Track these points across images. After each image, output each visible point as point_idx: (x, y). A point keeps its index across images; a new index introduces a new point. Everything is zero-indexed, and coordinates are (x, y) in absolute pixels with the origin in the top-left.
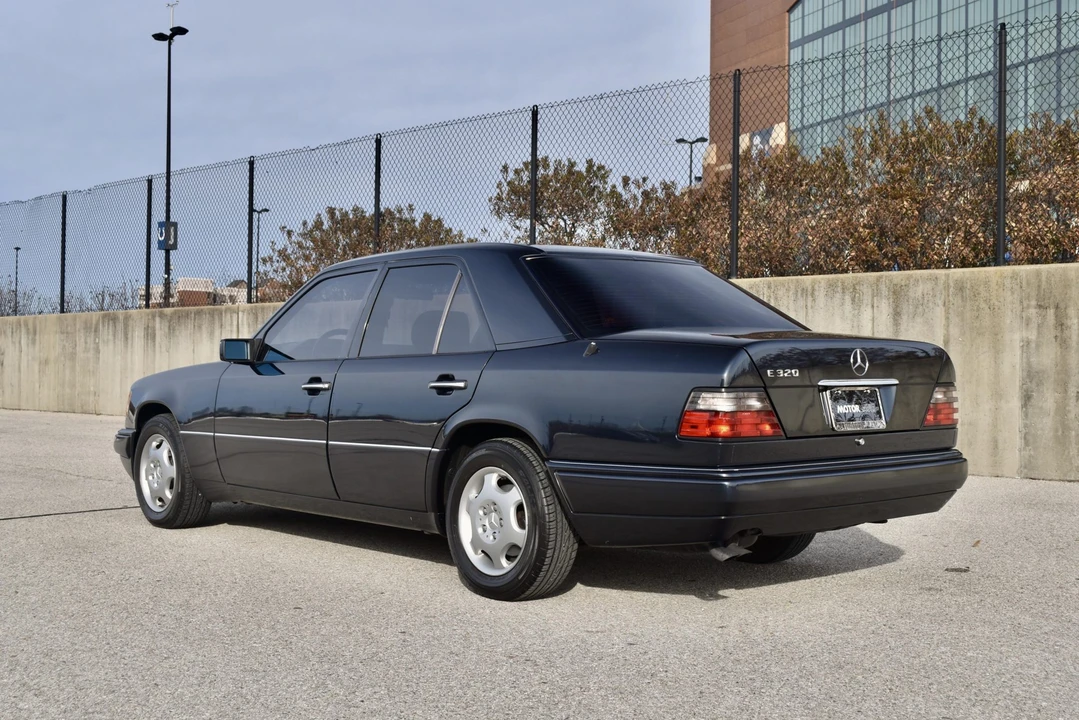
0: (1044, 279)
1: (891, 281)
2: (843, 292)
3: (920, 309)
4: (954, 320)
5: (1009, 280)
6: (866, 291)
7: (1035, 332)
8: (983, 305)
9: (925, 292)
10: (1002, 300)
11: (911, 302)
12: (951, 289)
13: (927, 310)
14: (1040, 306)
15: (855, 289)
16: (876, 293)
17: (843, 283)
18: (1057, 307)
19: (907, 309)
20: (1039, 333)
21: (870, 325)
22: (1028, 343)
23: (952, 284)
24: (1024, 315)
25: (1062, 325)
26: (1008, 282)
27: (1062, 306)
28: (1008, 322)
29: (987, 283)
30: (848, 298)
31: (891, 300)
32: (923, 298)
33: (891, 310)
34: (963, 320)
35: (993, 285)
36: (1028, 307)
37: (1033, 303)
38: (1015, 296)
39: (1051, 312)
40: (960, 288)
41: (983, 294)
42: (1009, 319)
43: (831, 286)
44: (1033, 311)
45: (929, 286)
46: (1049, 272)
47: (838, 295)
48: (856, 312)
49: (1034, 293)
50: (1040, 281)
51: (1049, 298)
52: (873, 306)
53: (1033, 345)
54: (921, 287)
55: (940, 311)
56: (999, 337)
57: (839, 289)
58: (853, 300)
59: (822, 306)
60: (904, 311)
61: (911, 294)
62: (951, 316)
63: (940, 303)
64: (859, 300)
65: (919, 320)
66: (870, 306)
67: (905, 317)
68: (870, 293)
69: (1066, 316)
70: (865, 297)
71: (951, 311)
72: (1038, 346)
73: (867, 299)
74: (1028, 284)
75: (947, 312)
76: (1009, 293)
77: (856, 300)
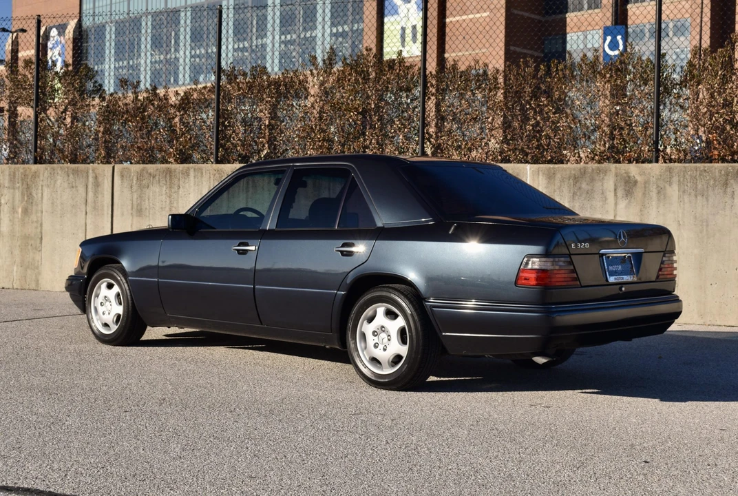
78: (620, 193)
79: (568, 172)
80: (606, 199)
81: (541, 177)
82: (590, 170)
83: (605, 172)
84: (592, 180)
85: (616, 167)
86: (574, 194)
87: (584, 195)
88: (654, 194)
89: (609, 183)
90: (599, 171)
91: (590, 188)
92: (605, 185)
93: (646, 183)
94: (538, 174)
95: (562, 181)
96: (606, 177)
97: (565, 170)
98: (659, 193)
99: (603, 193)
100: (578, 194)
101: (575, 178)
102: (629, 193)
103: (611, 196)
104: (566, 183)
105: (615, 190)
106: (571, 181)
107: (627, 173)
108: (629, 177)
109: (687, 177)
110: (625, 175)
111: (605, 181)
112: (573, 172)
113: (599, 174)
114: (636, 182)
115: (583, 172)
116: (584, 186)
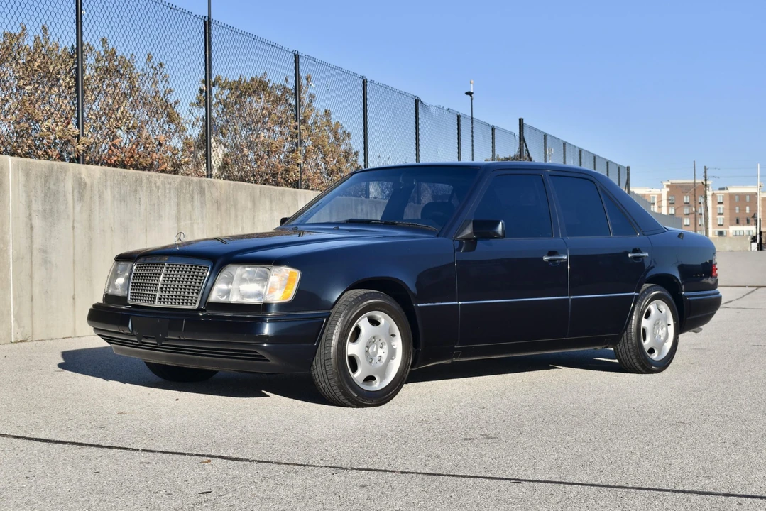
78: (76, 194)
79: (40, 169)
80: (67, 203)
81: (20, 172)
82: (56, 169)
83: (66, 171)
84: (57, 179)
85: (72, 167)
86: (45, 195)
88: (96, 198)
89: (69, 185)
90: (62, 170)
91: (56, 188)
92: (66, 186)
93: (92, 186)
94: (18, 169)
95: (36, 179)
96: (66, 178)
98: (100, 197)
99: (65, 196)
100: (48, 195)
101: (46, 177)
102: (81, 197)
103: (70, 197)
104: (39, 182)
105: (73, 193)
106: (43, 180)
107: (80, 174)
108: (81, 178)
109: (116, 182)
110: (78, 176)
111: (66, 181)
112: (44, 170)
113: (61, 173)
114: (86, 184)
115: (51, 170)
116: (52, 186)
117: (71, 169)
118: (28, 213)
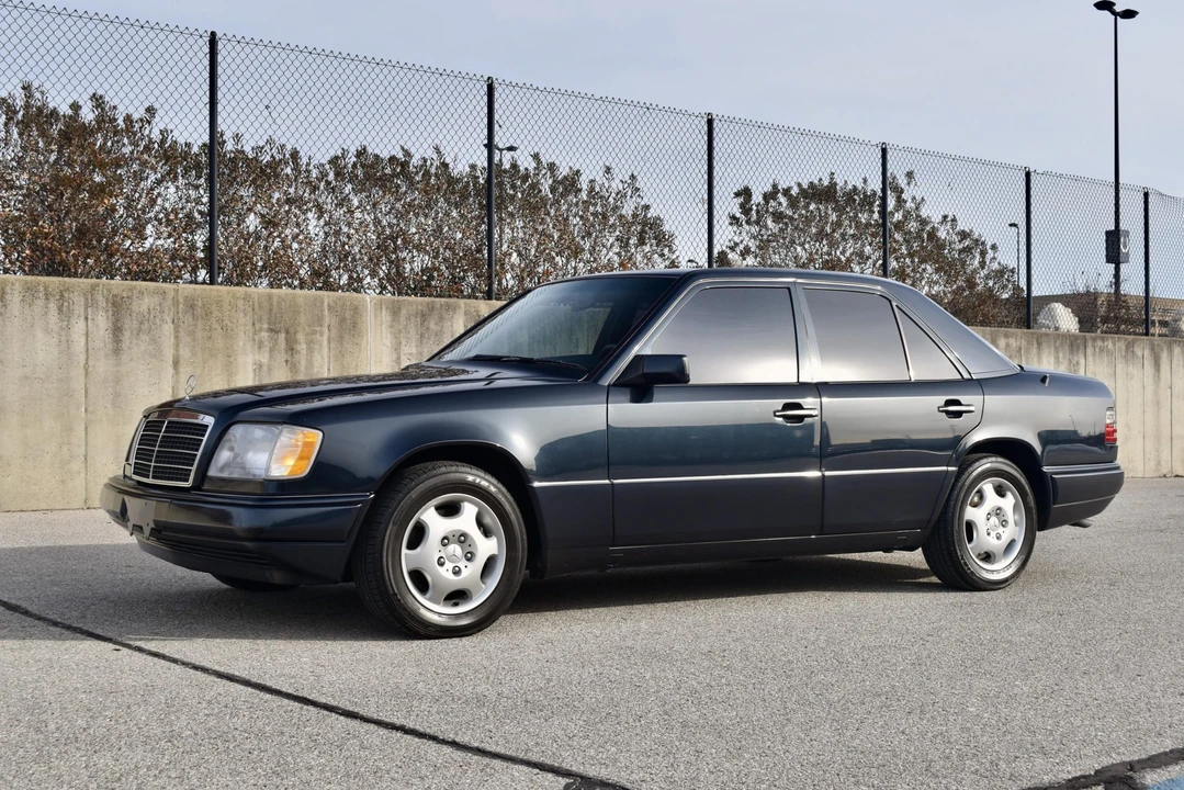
0: (275, 303)
1: (109, 291)
2: (47, 299)
3: (145, 326)
4: (185, 339)
5: (242, 302)
6: (78, 300)
7: (267, 355)
8: (216, 326)
9: (152, 306)
10: (235, 321)
11: (134, 318)
12: (181, 306)
13: (153, 327)
14: (271, 330)
15: (62, 296)
16: (90, 303)
17: (46, 288)
18: (287, 332)
19: (129, 324)
20: (271, 356)
21: (83, 340)
22: (261, 366)
23: (181, 300)
24: (256, 338)
25: (292, 349)
26: (240, 303)
27: (292, 330)
28: (241, 344)
29: (219, 303)
30: (53, 306)
31: (110, 313)
32: (149, 313)
33: (110, 324)
34: (194, 340)
35: (226, 304)
36: (261, 330)
37: (265, 326)
38: (248, 318)
39: (282, 336)
40: (191, 305)
41: (216, 313)
42: (242, 342)
43: (29, 290)
44: (265, 334)
45: (156, 299)
46: (280, 297)
47: (40, 302)
48: (65, 323)
49: (265, 317)
50: (271, 304)
51: (280, 323)
52: (86, 318)
53: (265, 368)
54: (147, 300)
55: (168, 328)
56: (232, 359)
57: (41, 295)
58: (60, 309)
59: (17, 314)
60: (127, 326)
61: (135, 307)
62: (182, 333)
63: (169, 320)
64: (68, 307)
65: (144, 337)
66: (83, 318)
67: (127, 334)
68: (82, 303)
69: (296, 341)
70: (76, 307)
71: (180, 329)
72: (270, 370)
73: (79, 309)
74: (260, 307)
75: (176, 330)
76: (242, 315)
77: (65, 309)
79: (415, 307)
82: (438, 306)
83: (455, 309)
84: (441, 319)
85: (465, 304)
86: (422, 336)
87: (433, 338)
89: (459, 323)
90: (448, 307)
91: (438, 328)
92: (454, 325)
94: (381, 309)
95: (408, 319)
96: (456, 316)
97: (410, 303)
101: (423, 315)
104: (412, 321)
106: (418, 319)
107: (477, 311)
110: (475, 314)
111: (454, 321)
112: (420, 307)
113: (447, 310)
115: (432, 308)
116: (432, 326)
117: (463, 306)
118: (395, 356)
